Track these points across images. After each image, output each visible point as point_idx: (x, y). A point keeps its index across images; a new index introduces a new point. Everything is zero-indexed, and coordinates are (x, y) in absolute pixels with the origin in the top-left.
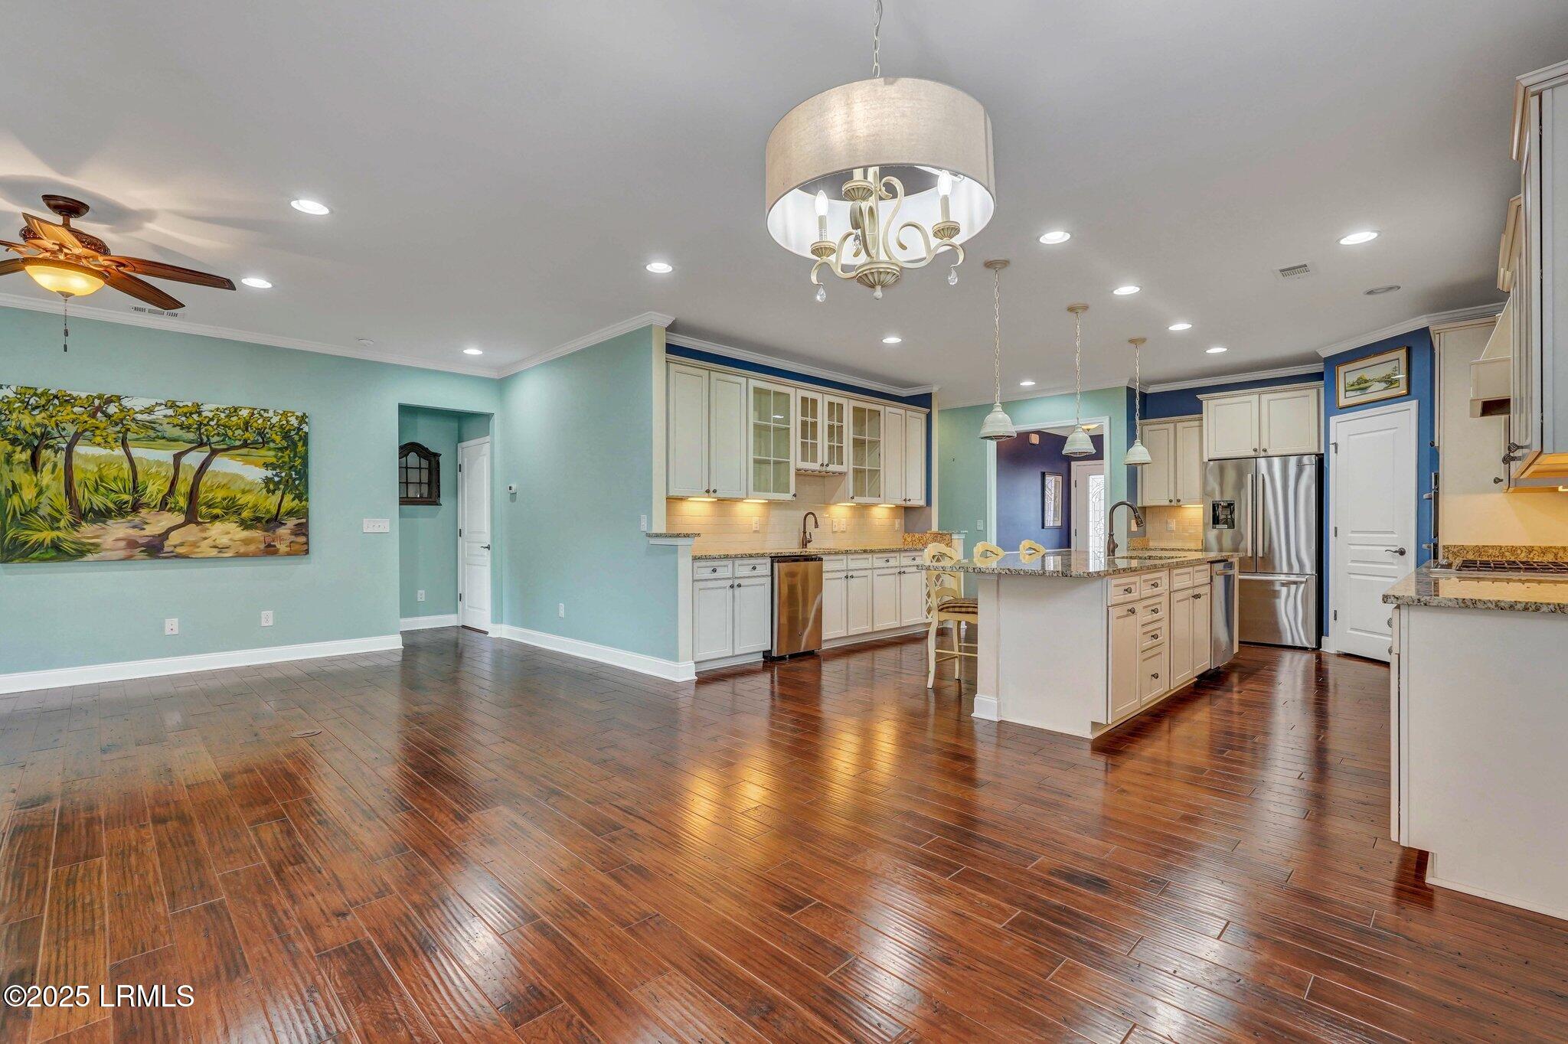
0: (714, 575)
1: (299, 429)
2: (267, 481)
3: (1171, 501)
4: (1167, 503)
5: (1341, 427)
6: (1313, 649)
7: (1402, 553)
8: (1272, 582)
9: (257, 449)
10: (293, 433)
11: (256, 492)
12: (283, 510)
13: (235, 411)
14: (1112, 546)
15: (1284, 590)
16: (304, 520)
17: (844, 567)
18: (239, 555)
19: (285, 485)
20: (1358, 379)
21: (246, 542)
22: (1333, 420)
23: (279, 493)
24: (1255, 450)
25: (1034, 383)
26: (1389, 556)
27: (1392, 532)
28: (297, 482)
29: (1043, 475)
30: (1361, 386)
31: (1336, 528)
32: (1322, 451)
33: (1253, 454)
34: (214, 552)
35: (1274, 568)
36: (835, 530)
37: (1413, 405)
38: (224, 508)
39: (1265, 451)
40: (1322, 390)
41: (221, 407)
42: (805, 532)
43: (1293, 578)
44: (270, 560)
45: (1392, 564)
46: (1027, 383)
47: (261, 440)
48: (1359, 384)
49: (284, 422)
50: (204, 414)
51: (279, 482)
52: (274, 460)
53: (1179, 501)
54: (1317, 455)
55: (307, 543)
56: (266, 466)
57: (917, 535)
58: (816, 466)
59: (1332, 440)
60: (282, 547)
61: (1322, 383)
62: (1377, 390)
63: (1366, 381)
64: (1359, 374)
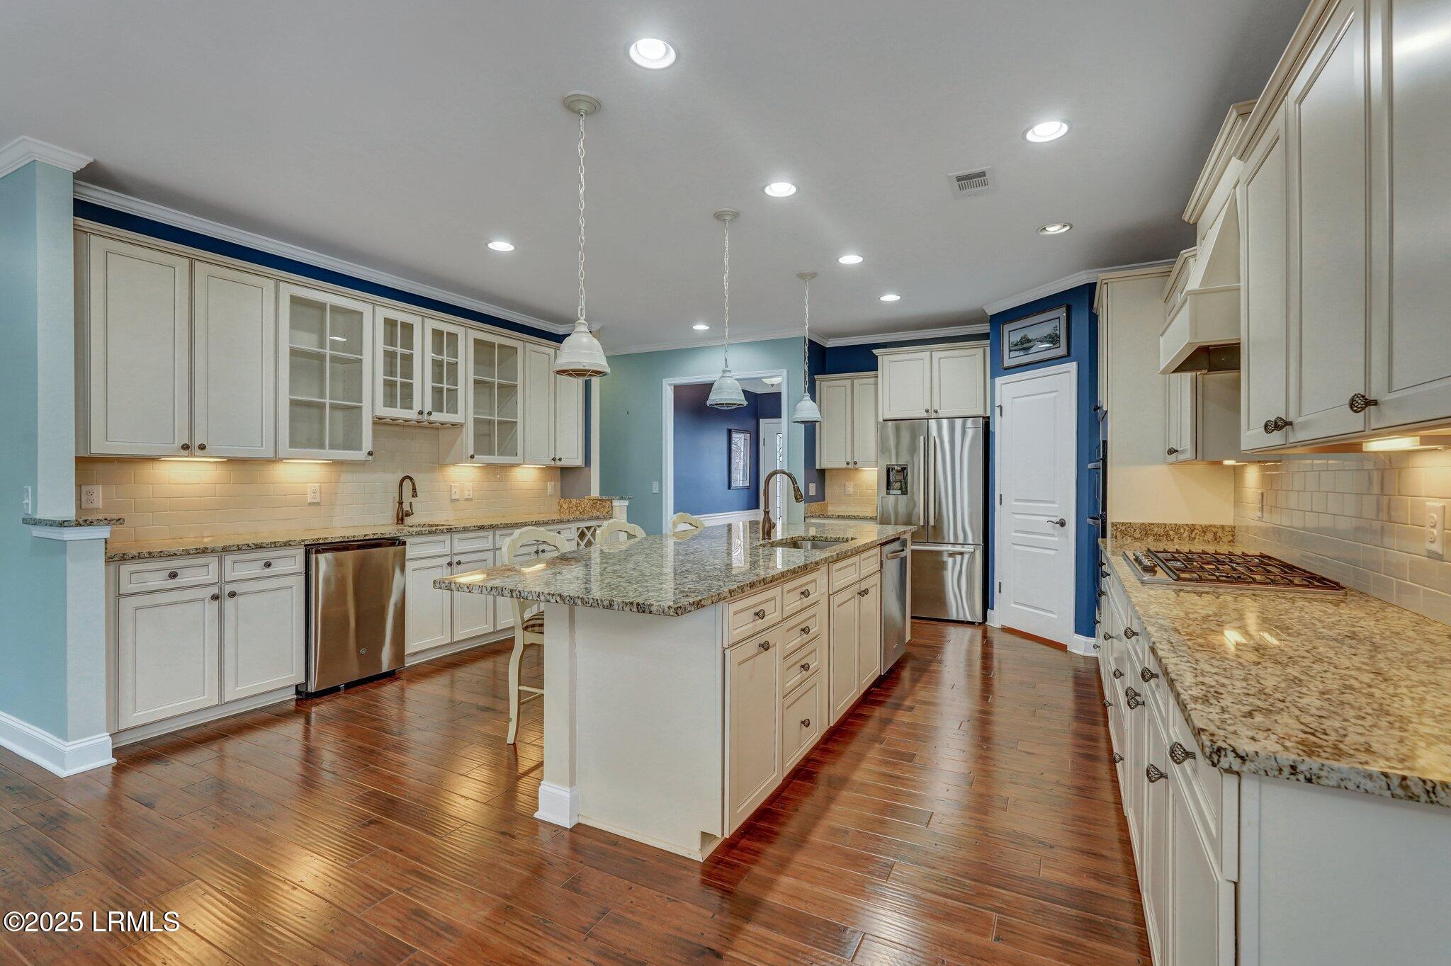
0: (171, 583)
3: (848, 464)
4: (844, 466)
5: (1007, 387)
6: (980, 623)
7: (1062, 524)
8: (939, 553)
14: (767, 526)
15: (950, 560)
17: (447, 550)
20: (1022, 338)
22: (998, 380)
24: (927, 411)
25: (708, 328)
26: (1049, 528)
27: (1053, 502)
29: (730, 432)
30: (1024, 345)
31: (1001, 495)
32: (988, 415)
33: (924, 415)
35: (943, 538)
36: (453, 497)
37: (1072, 366)
39: (936, 412)
40: (988, 349)
42: (401, 503)
43: (958, 548)
45: (1052, 535)
46: (701, 327)
48: (1022, 344)
53: (855, 463)
54: (983, 417)
57: (574, 501)
58: (412, 414)
59: (997, 403)
61: (988, 342)
62: (1041, 350)
63: (1029, 341)
64: (1023, 333)
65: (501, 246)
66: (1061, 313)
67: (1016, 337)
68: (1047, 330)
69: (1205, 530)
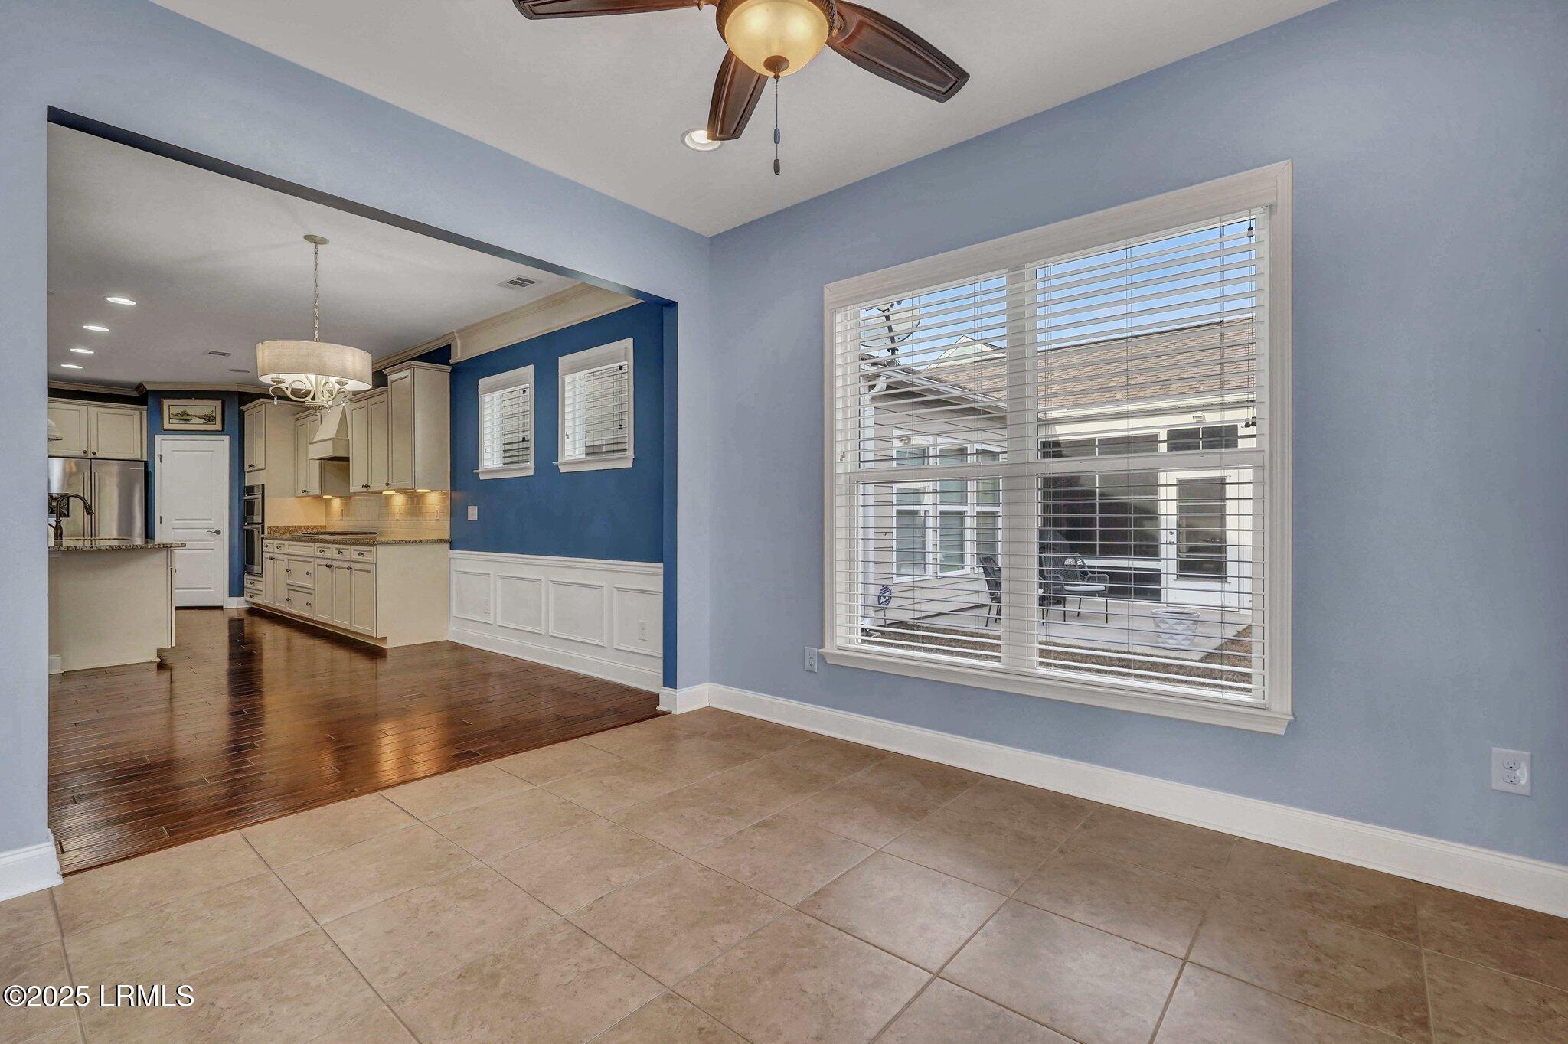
5: (163, 444)
7: (218, 533)
20: (182, 412)
22: (158, 438)
24: (85, 452)
26: (205, 536)
27: (209, 518)
30: (184, 417)
31: (162, 517)
32: (147, 460)
33: (82, 454)
37: (224, 438)
39: (103, 454)
40: (145, 414)
45: (208, 541)
48: (182, 416)
54: (142, 462)
59: (157, 451)
61: (146, 407)
62: (197, 424)
63: (188, 415)
64: (182, 409)
66: (218, 403)
67: (176, 410)
68: (206, 411)
69: (313, 528)
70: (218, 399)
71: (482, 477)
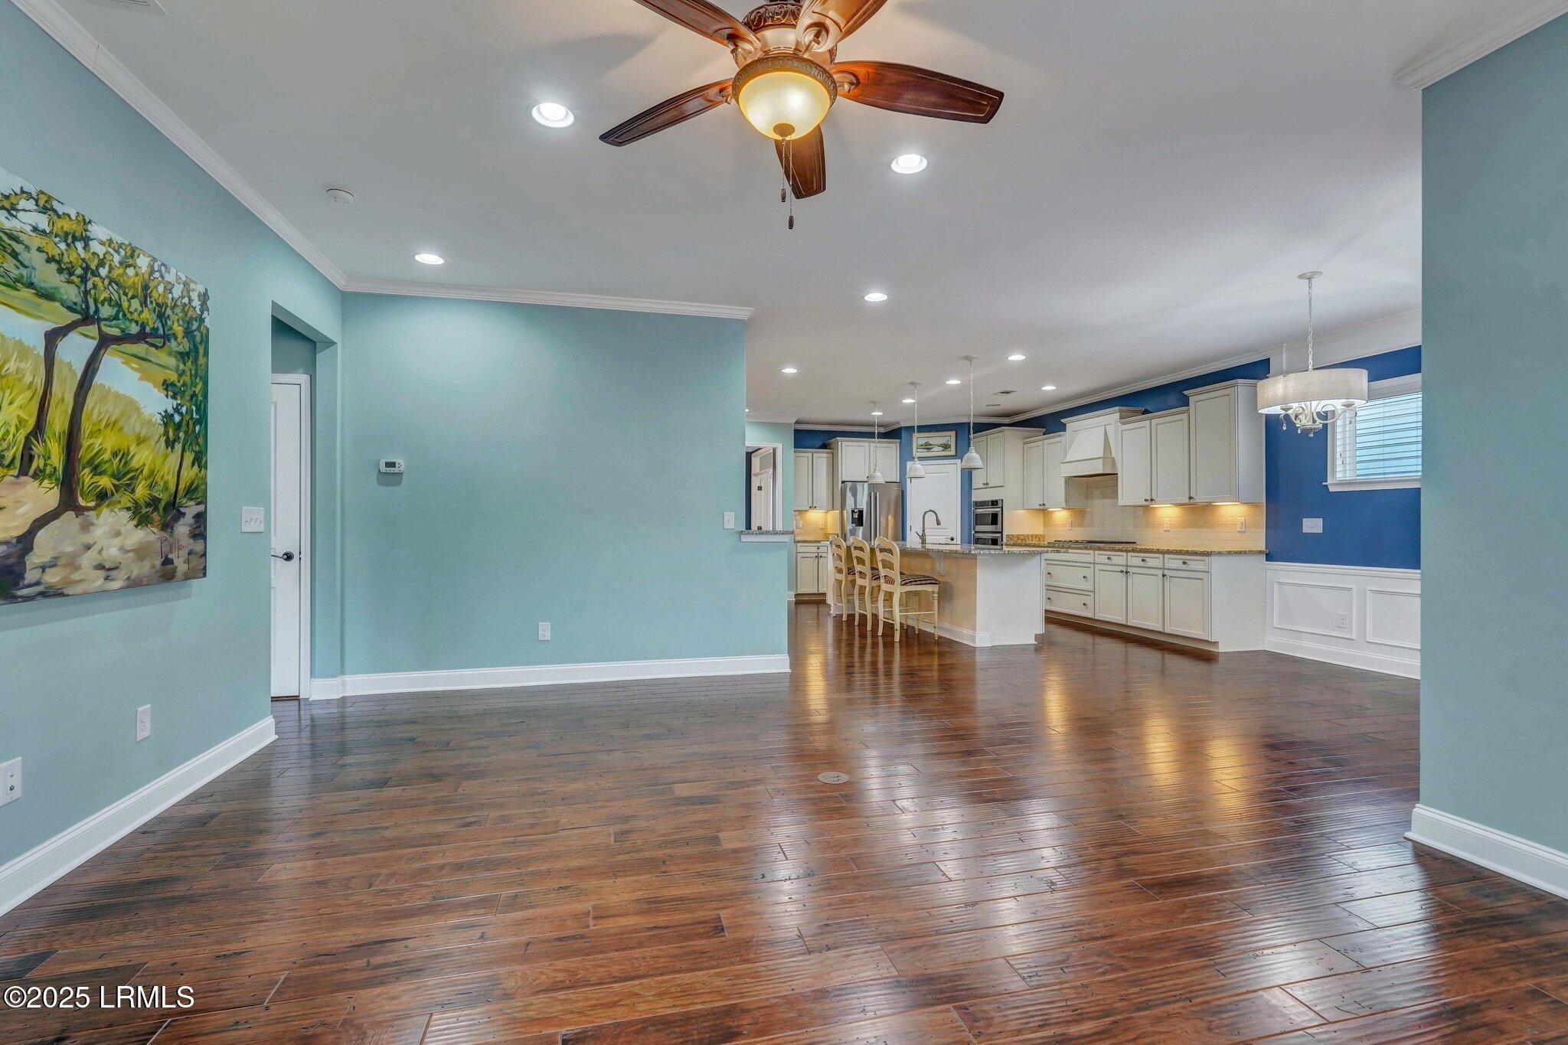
1: (202, 320)
2: (167, 418)
3: (809, 507)
4: (805, 508)
5: (912, 468)
7: (952, 539)
9: (157, 347)
10: (195, 325)
11: (153, 442)
12: (182, 486)
13: (132, 256)
16: (201, 508)
18: (134, 584)
19: (186, 433)
20: (926, 443)
21: (140, 552)
22: (908, 464)
23: (178, 447)
24: (867, 477)
27: (946, 529)
28: (197, 428)
30: (928, 447)
31: (912, 526)
32: (903, 481)
34: (97, 581)
37: (958, 462)
38: (113, 476)
40: (900, 444)
41: (118, 239)
44: (169, 590)
47: (161, 332)
48: (925, 446)
49: (186, 300)
50: (95, 246)
51: (178, 426)
52: (173, 377)
53: (813, 507)
54: (900, 483)
55: (204, 555)
56: (167, 386)
59: (908, 474)
60: (181, 565)
61: (900, 440)
62: (937, 451)
63: (929, 445)
64: (927, 440)
65: (790, 371)
66: (953, 434)
67: (922, 442)
68: (943, 441)
69: (1036, 536)
70: (951, 430)
71: (1331, 489)
